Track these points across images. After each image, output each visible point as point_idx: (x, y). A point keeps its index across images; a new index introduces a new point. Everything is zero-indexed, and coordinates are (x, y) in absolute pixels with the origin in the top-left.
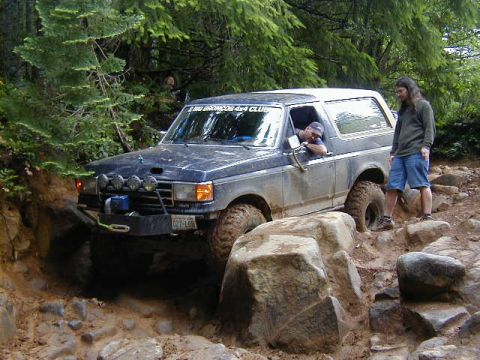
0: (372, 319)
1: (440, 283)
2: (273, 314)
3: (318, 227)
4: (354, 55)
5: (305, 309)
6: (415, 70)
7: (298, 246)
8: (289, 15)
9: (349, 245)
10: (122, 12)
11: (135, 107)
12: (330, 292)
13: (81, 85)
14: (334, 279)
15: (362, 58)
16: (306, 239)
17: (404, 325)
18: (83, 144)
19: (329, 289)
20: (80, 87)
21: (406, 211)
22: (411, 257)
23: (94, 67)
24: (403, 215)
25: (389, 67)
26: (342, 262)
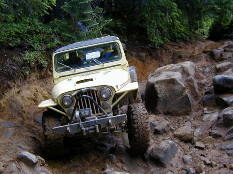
0: (203, 101)
1: (230, 86)
2: (165, 102)
3: (181, 68)
5: (177, 99)
6: (216, 4)
7: (174, 76)
9: (193, 74)
12: (187, 92)
14: (188, 87)
16: (176, 73)
17: (216, 103)
19: (187, 91)
20: (87, 20)
21: (215, 59)
22: (218, 77)
23: (91, 12)
24: (214, 61)
25: (206, 4)
26: (191, 81)
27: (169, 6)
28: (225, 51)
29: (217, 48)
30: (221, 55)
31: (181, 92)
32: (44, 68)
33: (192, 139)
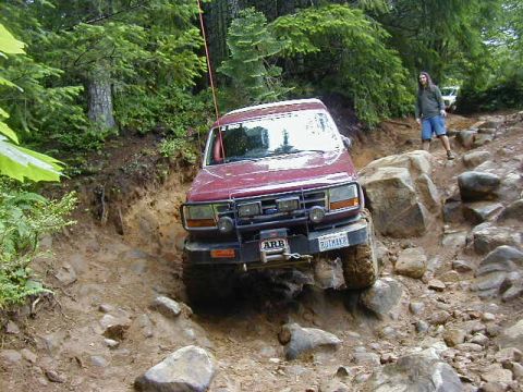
0: (444, 214)
1: (486, 190)
2: (384, 215)
3: (408, 160)
5: (403, 211)
6: (465, 57)
7: (396, 173)
8: (381, 30)
9: (428, 170)
10: (278, 39)
12: (418, 200)
14: (420, 192)
15: (430, 53)
16: (401, 169)
17: (464, 217)
19: (417, 198)
20: (257, 87)
21: (463, 146)
22: (466, 175)
23: (264, 74)
24: (462, 149)
25: (448, 56)
26: (424, 181)
27: (389, 61)
28: (479, 132)
29: (468, 128)
30: (474, 139)
32: (191, 164)
33: (422, 275)
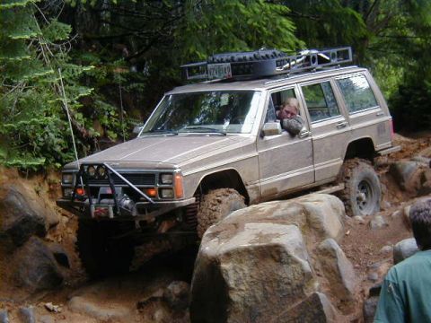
2: (252, 313)
3: (301, 212)
4: (337, 11)
5: (289, 308)
6: (409, 25)
7: (278, 235)
9: (337, 231)
11: (84, 80)
12: (318, 287)
13: (20, 56)
14: (321, 273)
15: (347, 15)
16: (287, 227)
18: (25, 125)
19: (317, 284)
20: (18, 58)
21: (403, 189)
23: (34, 34)
24: (399, 195)
25: (379, 23)
26: (330, 253)
27: (270, 25)
29: (410, 157)
30: (423, 178)
31: (300, 287)
